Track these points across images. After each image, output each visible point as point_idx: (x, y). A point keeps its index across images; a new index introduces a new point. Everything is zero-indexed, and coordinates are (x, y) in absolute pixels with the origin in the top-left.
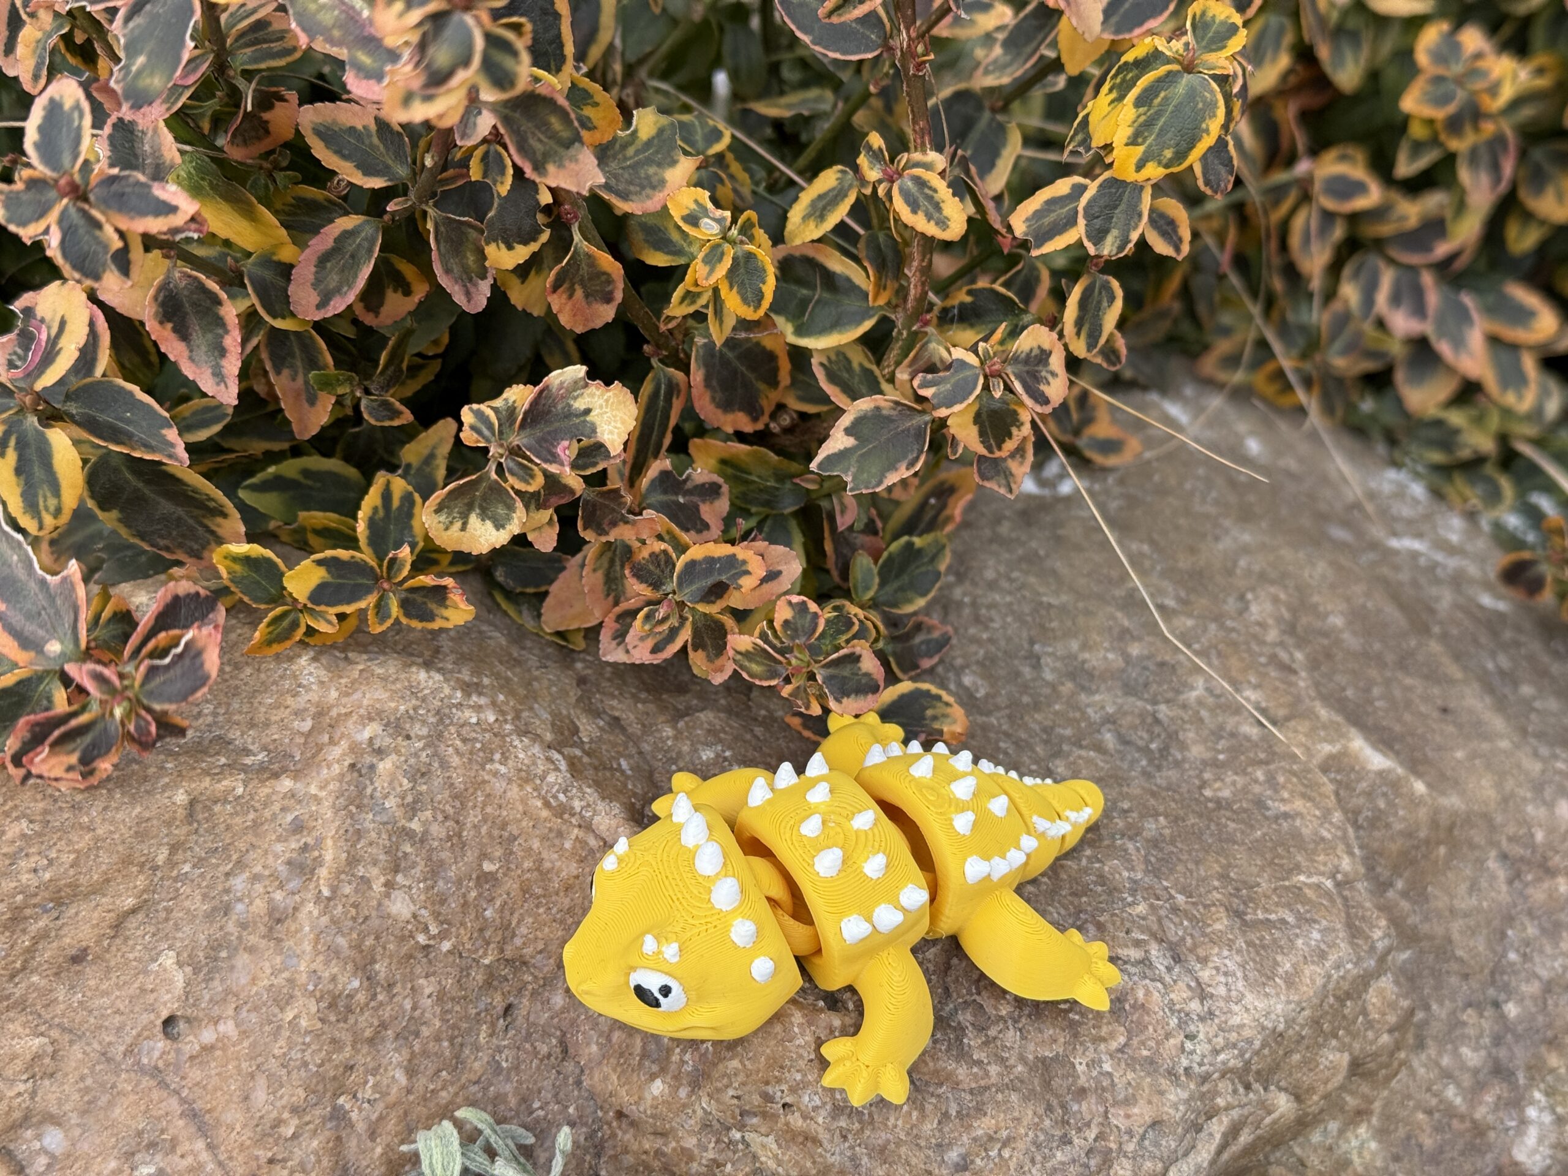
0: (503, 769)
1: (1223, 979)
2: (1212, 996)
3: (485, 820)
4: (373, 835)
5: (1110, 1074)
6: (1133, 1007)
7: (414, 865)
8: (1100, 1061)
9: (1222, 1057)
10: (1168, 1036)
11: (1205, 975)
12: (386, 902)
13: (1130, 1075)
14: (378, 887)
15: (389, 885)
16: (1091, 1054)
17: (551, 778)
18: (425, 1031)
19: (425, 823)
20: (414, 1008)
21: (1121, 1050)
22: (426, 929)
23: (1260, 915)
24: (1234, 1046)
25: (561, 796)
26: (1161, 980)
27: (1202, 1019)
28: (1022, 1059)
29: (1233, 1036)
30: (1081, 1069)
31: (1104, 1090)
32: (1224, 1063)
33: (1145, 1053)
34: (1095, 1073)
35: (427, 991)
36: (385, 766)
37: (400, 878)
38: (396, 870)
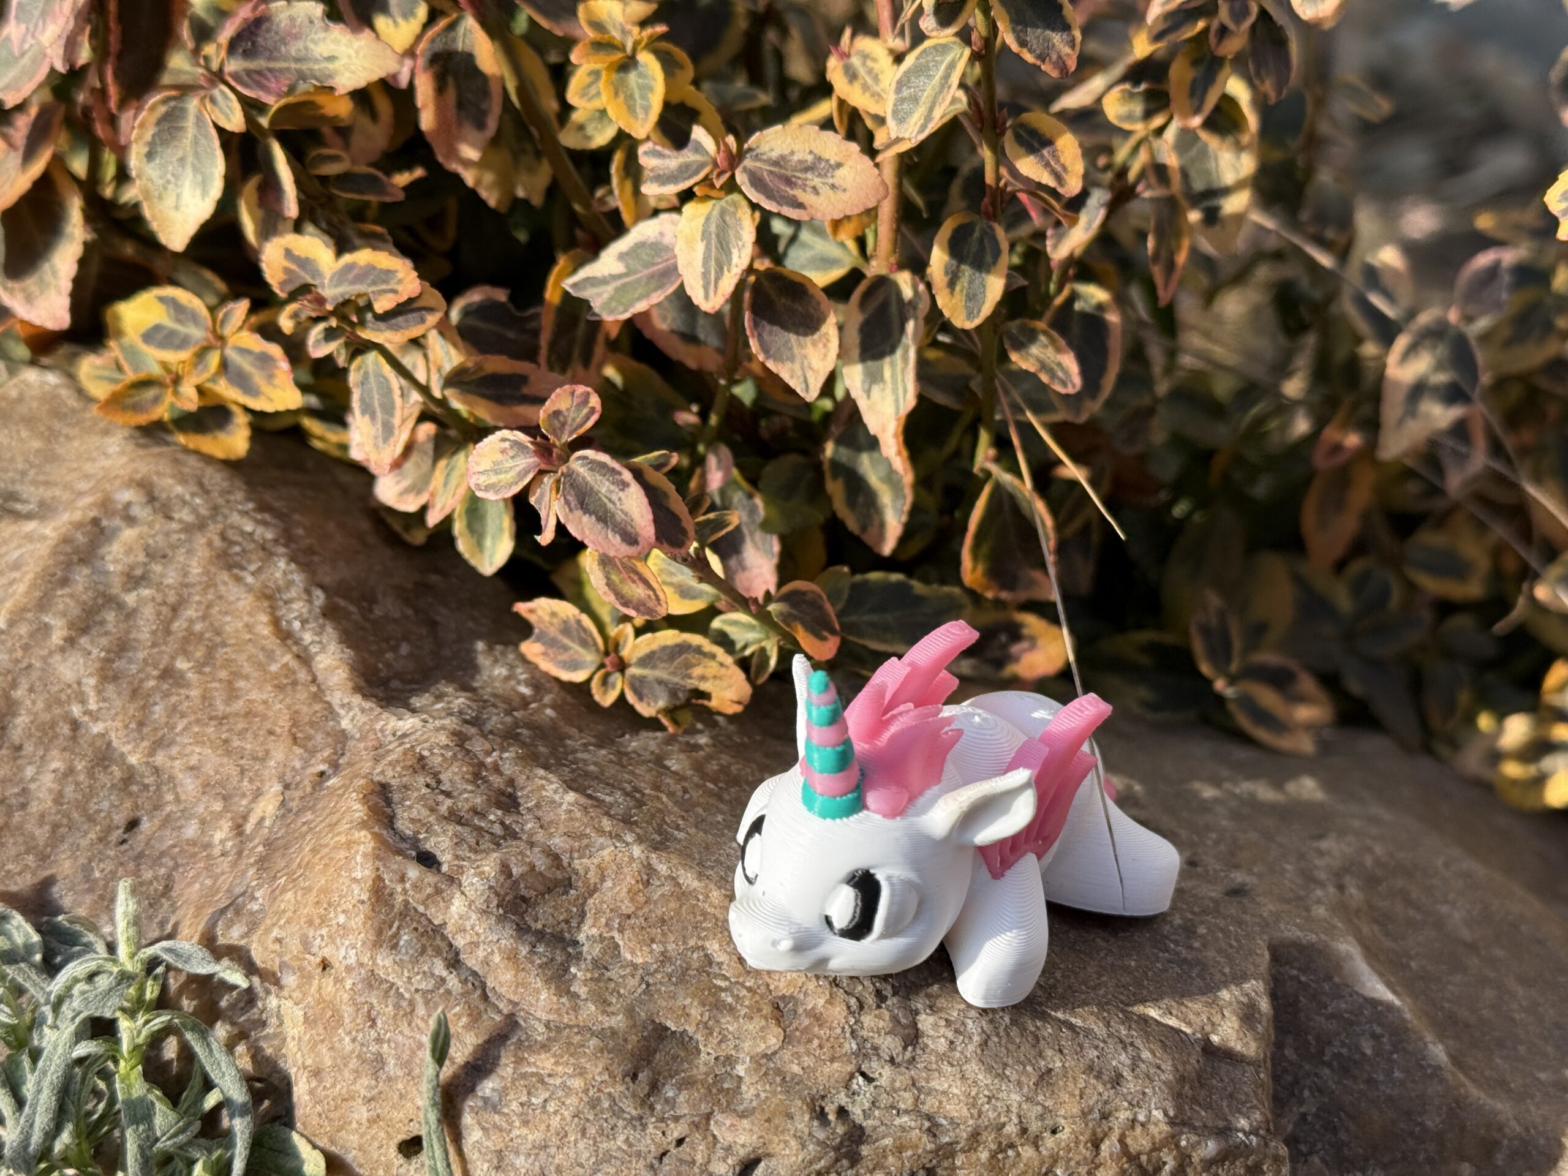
0: (250, 579)
2: (924, 1047)
3: (204, 618)
4: (80, 588)
6: (808, 1013)
7: (106, 633)
8: (737, 1060)
9: (903, 1120)
12: (57, 657)
13: (764, 1086)
14: (57, 637)
15: (71, 641)
16: (727, 1049)
17: (298, 606)
18: (34, 808)
19: (140, 599)
20: (33, 780)
22: (83, 702)
24: (928, 1117)
25: (297, 625)
27: (891, 1061)
28: (630, 1012)
29: (931, 1104)
30: (703, 1056)
31: (721, 1091)
33: (795, 1069)
34: (720, 1070)
35: (56, 765)
36: (129, 534)
37: (84, 641)
38: (85, 630)
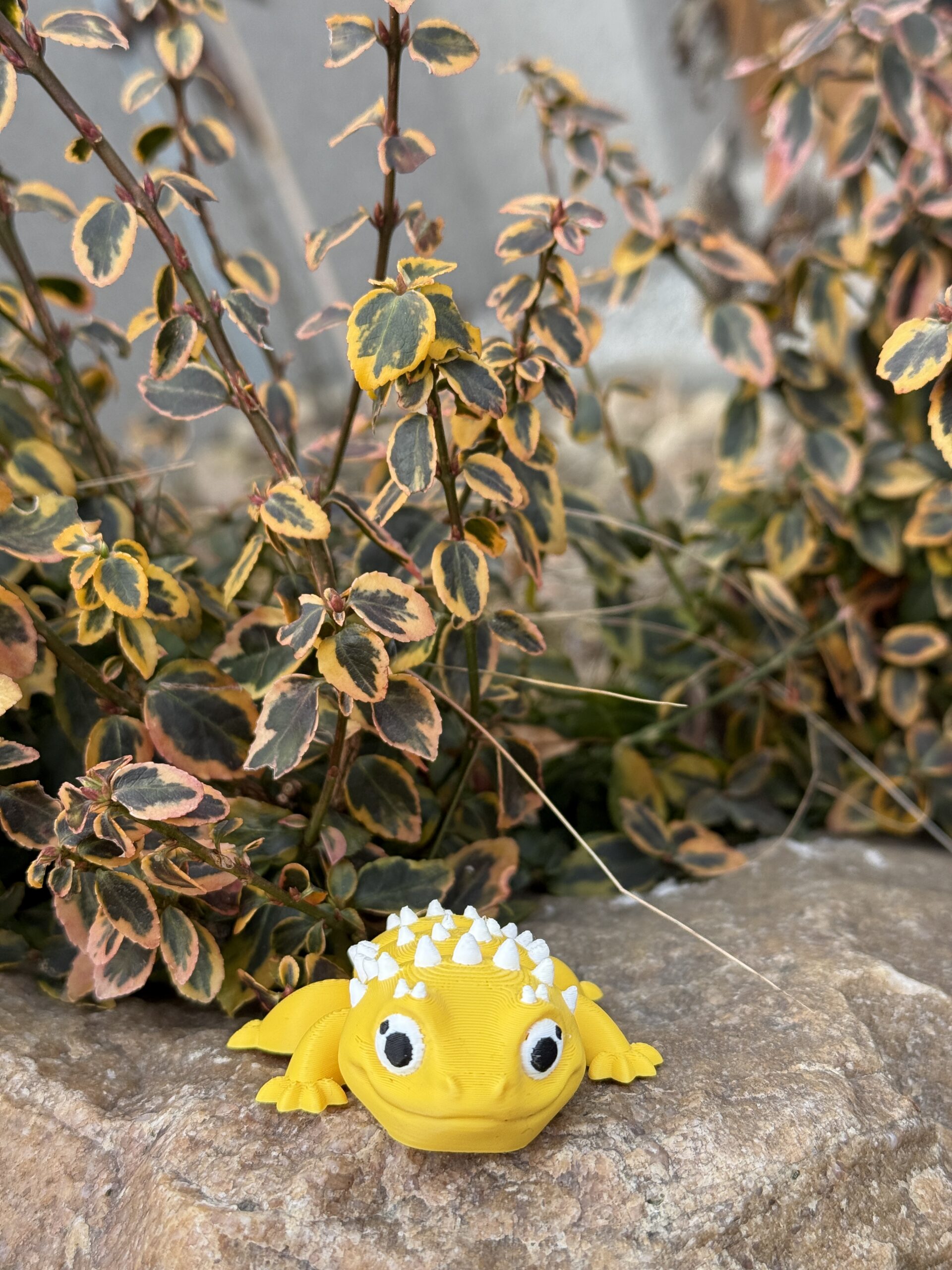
1: (691, 1144)
2: (679, 1162)
5: (565, 1251)
6: (587, 1178)
8: (555, 1238)
9: (695, 1220)
10: (624, 1202)
11: (669, 1143)
13: (586, 1246)
16: (544, 1234)
17: (17, 1077)
21: (574, 1225)
23: (747, 1095)
24: (710, 1209)
26: (616, 1149)
27: (664, 1182)
29: (706, 1199)
30: (530, 1249)
32: (697, 1226)
33: (601, 1222)
34: (548, 1252)
